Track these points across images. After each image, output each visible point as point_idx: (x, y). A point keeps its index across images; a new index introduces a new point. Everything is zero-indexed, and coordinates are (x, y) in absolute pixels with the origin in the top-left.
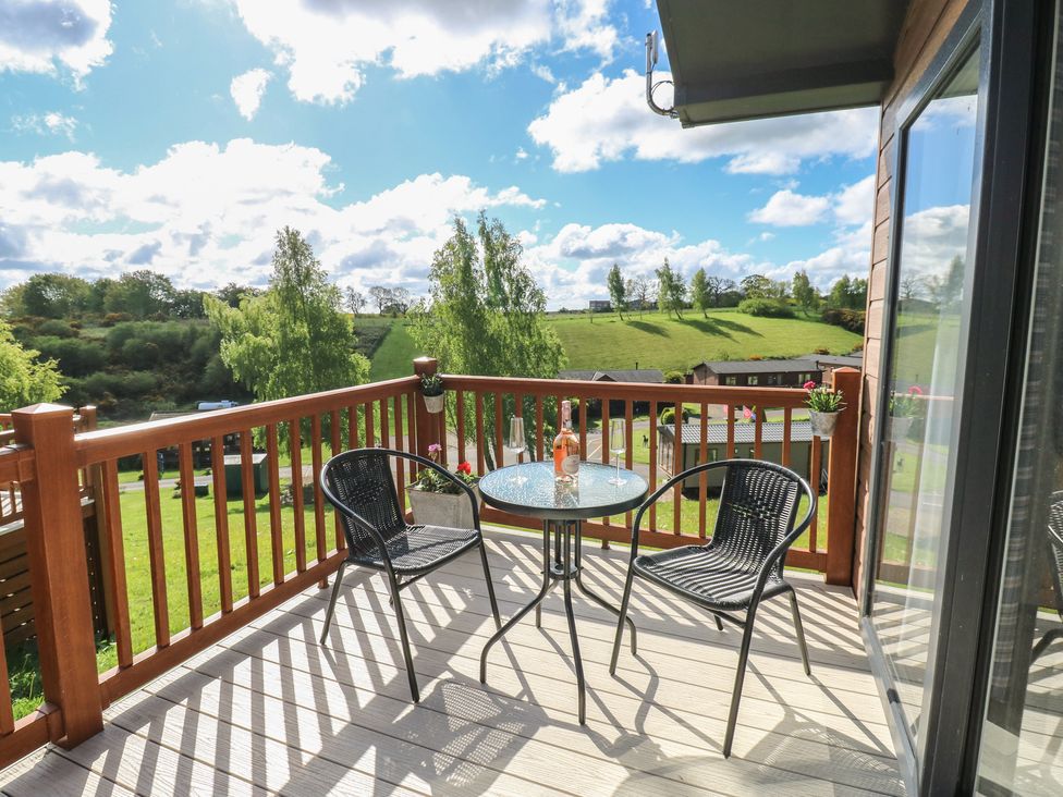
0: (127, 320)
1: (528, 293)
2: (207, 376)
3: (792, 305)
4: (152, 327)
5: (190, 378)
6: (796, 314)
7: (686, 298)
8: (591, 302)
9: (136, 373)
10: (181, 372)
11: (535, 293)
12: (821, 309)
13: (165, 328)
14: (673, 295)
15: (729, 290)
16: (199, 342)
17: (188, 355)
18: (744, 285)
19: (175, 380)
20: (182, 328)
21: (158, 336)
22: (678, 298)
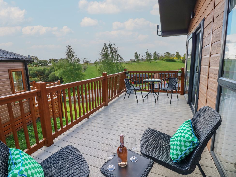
0: (30, 67)
1: (119, 58)
2: (49, 78)
3: (175, 59)
4: (36, 68)
5: (45, 79)
6: (176, 61)
7: (152, 58)
8: (130, 60)
9: (34, 78)
10: (43, 78)
11: (121, 58)
12: (182, 60)
13: (38, 68)
14: (149, 58)
15: (161, 56)
16: (47, 71)
17: (44, 74)
18: (164, 55)
19: (42, 79)
20: (42, 68)
21: (37, 70)
22: (150, 58)
